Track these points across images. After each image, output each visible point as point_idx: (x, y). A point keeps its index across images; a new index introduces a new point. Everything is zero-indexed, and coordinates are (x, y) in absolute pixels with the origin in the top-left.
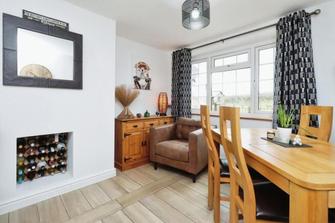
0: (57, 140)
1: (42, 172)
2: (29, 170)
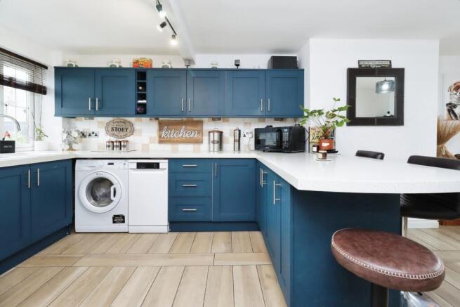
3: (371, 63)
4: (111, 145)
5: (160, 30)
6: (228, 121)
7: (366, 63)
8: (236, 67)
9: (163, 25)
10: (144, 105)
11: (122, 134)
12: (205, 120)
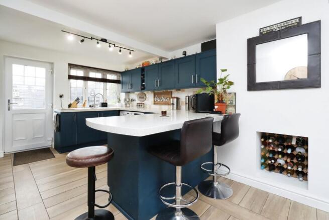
0: (294, 143)
1: (281, 169)
2: (270, 162)
3: (273, 28)
4: (139, 105)
5: (120, 53)
6: (184, 91)
7: (268, 29)
8: (184, 56)
9: (120, 51)
10: (144, 85)
11: (142, 99)
12: (173, 90)
